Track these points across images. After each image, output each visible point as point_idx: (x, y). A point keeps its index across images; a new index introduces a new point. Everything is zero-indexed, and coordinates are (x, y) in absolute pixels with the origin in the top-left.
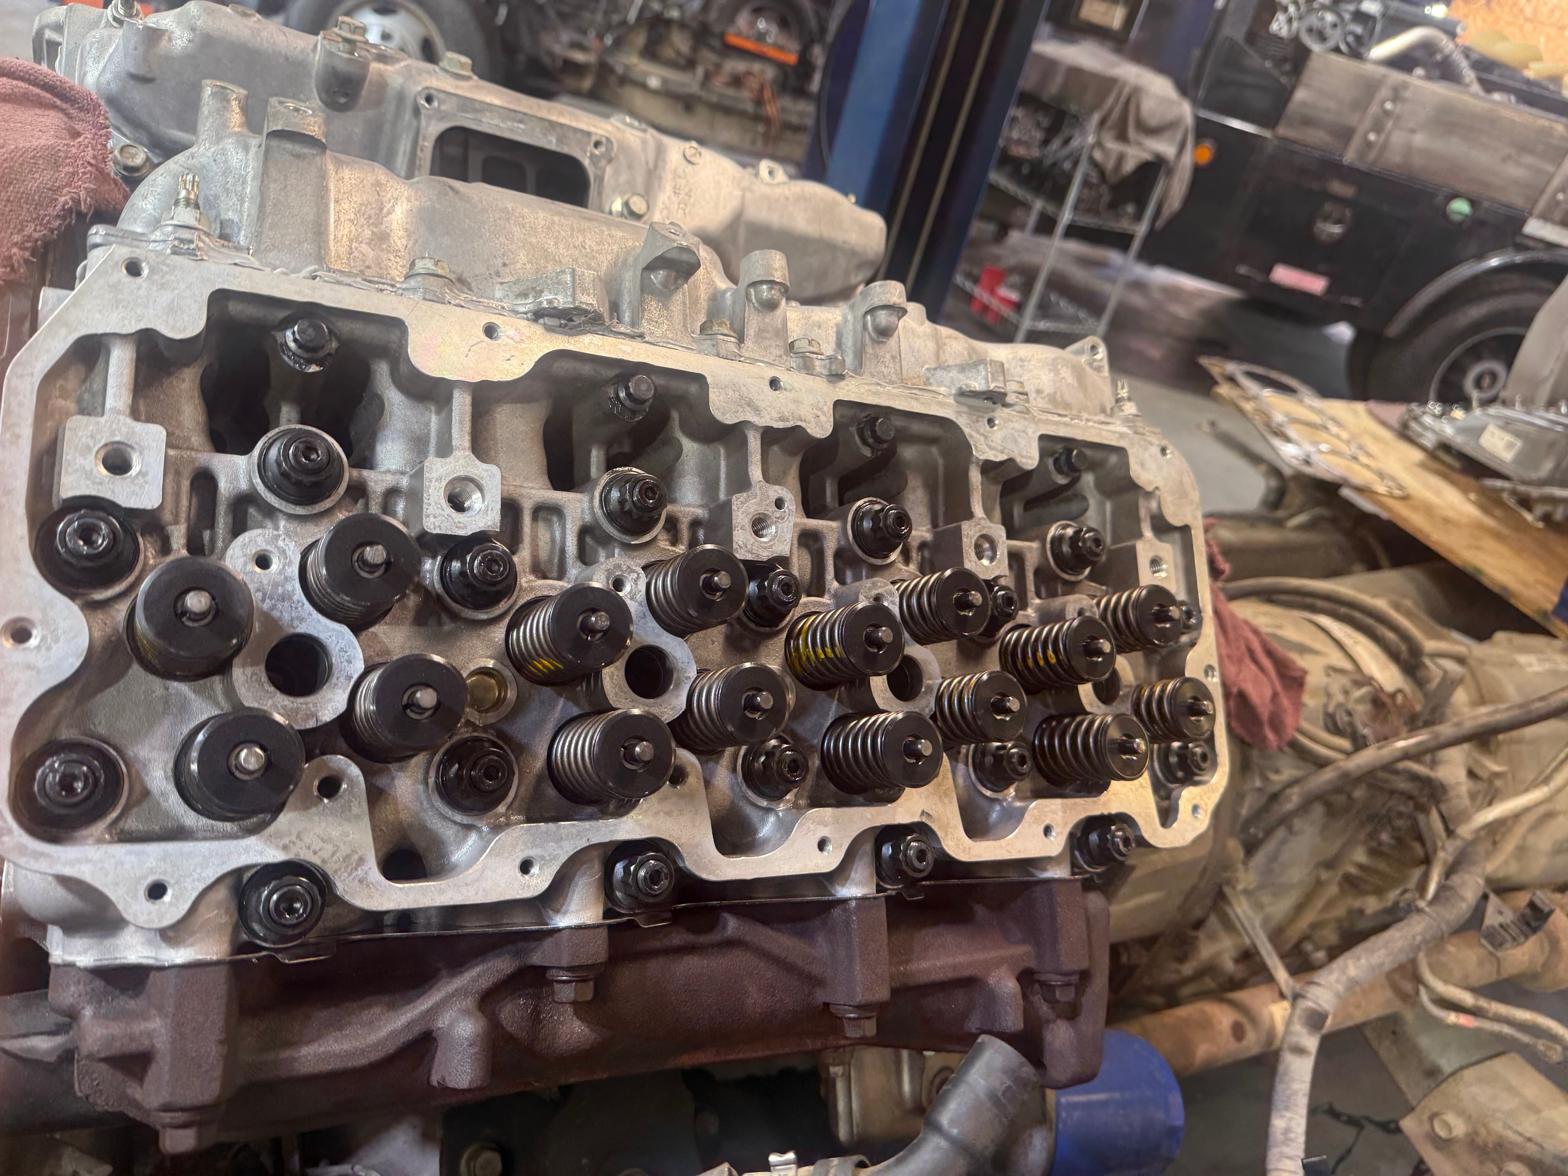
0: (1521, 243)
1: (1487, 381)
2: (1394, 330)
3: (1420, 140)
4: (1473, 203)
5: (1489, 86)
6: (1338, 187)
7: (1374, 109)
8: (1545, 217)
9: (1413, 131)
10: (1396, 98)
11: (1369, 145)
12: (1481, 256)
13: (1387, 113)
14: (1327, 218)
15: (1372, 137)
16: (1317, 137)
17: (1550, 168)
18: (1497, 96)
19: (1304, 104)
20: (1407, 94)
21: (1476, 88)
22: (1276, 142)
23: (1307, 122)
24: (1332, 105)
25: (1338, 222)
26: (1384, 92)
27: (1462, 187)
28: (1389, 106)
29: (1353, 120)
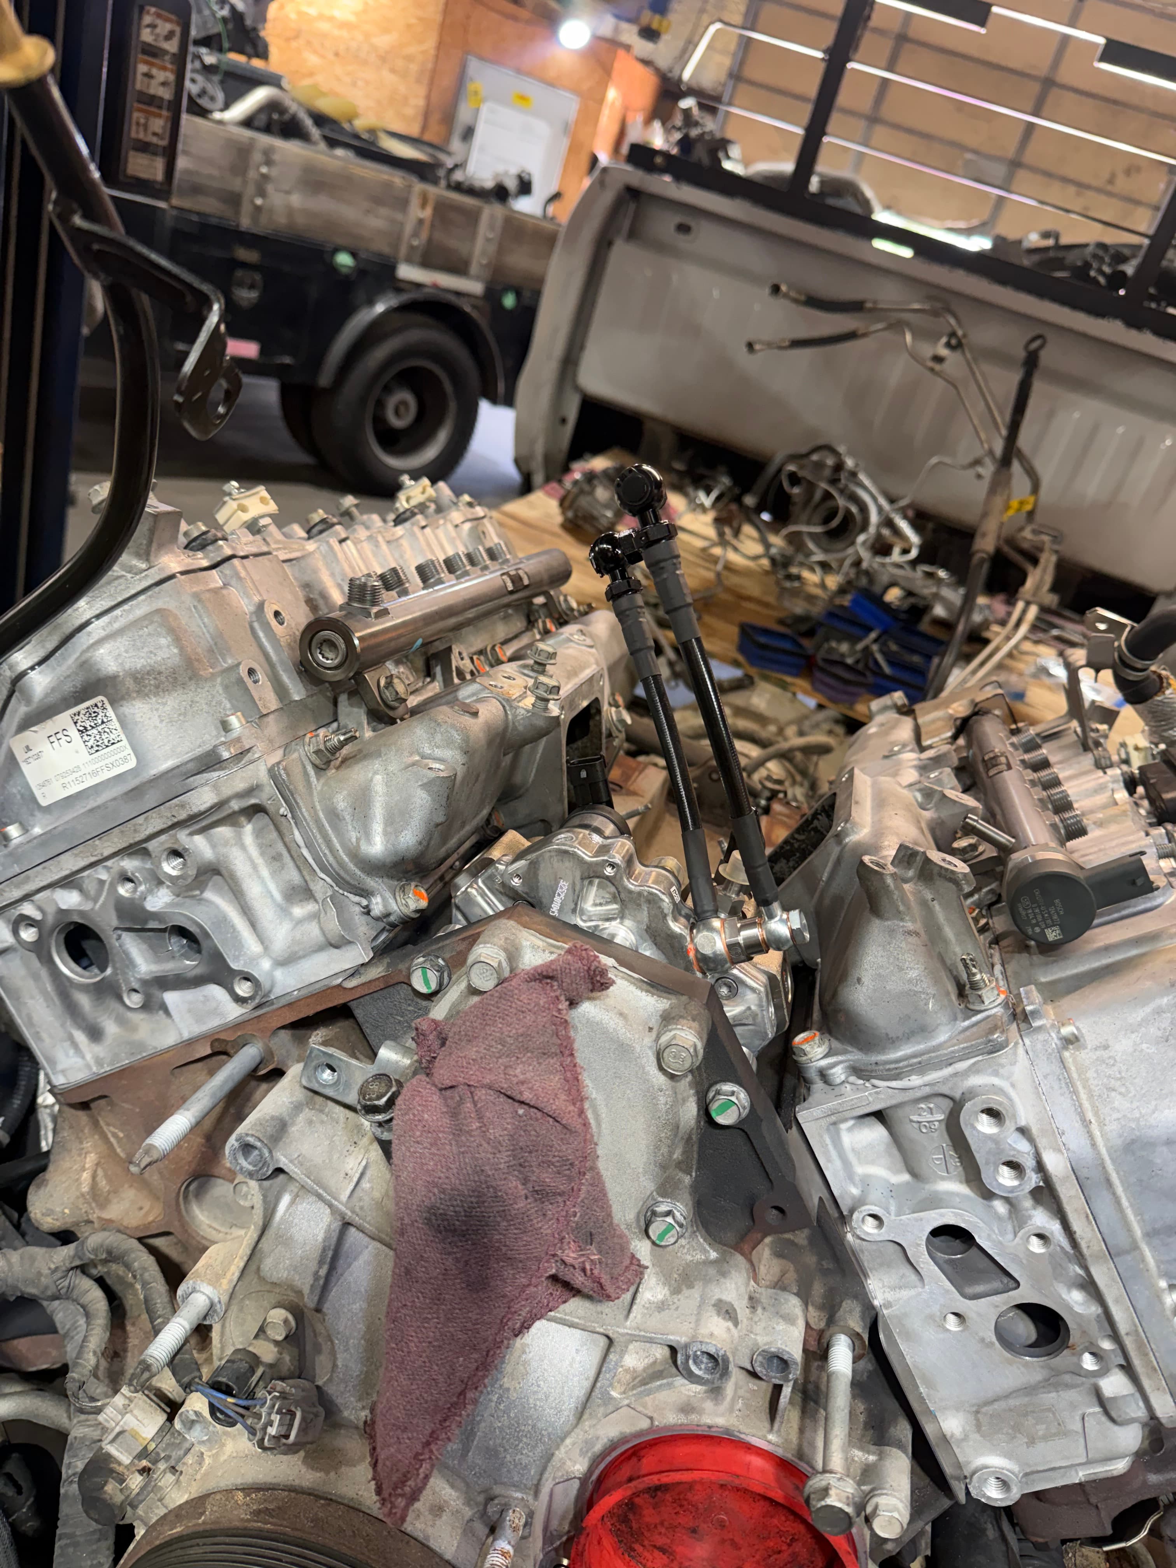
0: (398, 286)
1: (402, 409)
2: (325, 380)
3: (296, 200)
4: (354, 255)
5: (332, 143)
6: (244, 254)
7: (252, 174)
8: (409, 261)
9: (288, 192)
10: (269, 162)
11: (258, 209)
12: (371, 303)
13: (265, 177)
14: (241, 284)
15: (259, 201)
16: (209, 206)
17: (399, 216)
18: (340, 152)
19: (187, 172)
20: (276, 157)
21: (322, 146)
22: (174, 212)
23: (196, 190)
24: (215, 172)
25: (252, 287)
26: (257, 157)
27: (340, 241)
28: (264, 170)
29: (236, 184)
